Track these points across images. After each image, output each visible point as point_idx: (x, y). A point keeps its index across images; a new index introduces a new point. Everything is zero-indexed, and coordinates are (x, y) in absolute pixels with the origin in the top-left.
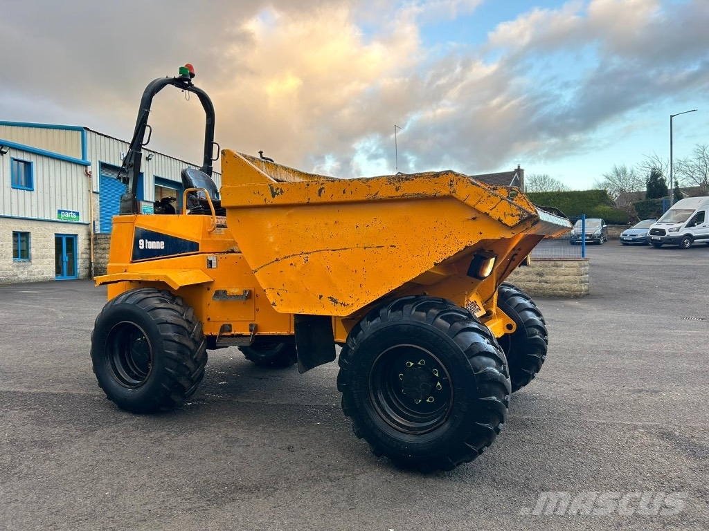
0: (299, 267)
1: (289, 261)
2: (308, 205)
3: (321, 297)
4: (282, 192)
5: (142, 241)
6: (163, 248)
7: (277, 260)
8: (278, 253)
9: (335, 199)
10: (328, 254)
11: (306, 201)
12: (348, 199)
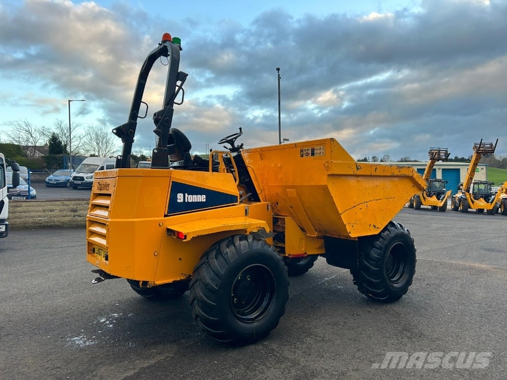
0: (363, 210)
1: (360, 206)
2: (371, 176)
3: (370, 225)
4: (361, 168)
5: (182, 195)
6: (205, 200)
7: (354, 207)
8: (355, 202)
9: (381, 174)
10: (374, 202)
11: (370, 174)
12: (385, 175)
